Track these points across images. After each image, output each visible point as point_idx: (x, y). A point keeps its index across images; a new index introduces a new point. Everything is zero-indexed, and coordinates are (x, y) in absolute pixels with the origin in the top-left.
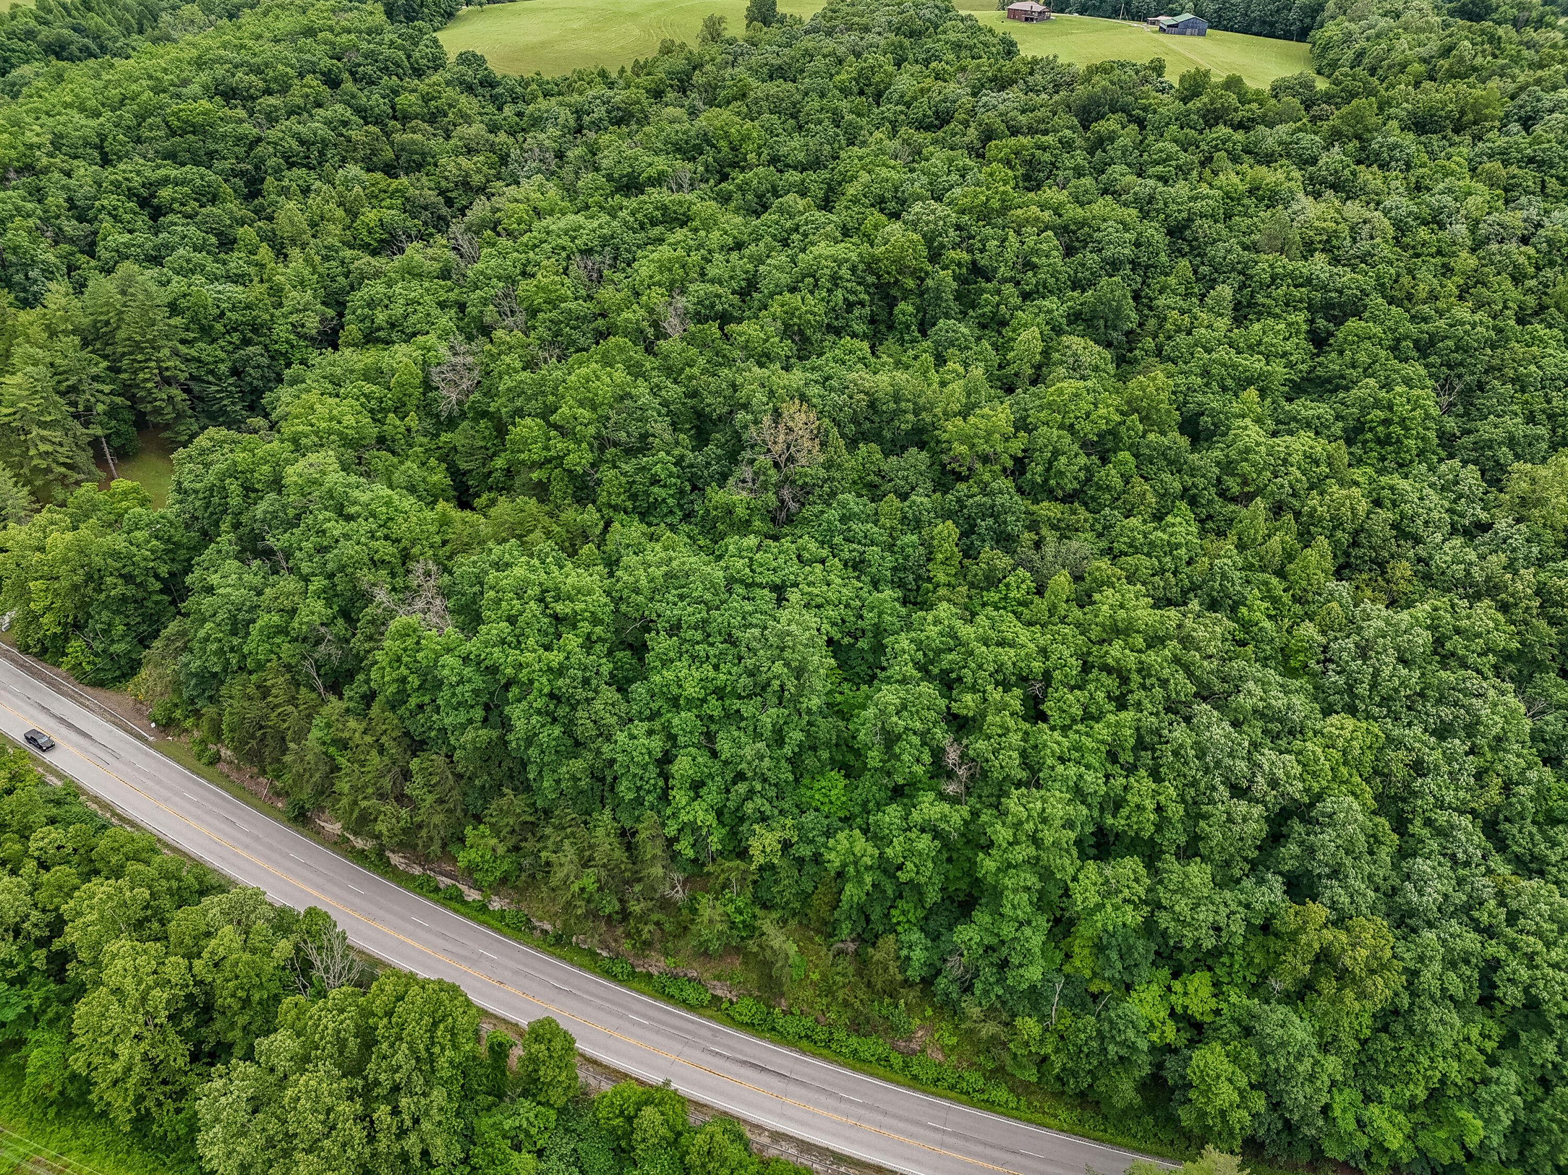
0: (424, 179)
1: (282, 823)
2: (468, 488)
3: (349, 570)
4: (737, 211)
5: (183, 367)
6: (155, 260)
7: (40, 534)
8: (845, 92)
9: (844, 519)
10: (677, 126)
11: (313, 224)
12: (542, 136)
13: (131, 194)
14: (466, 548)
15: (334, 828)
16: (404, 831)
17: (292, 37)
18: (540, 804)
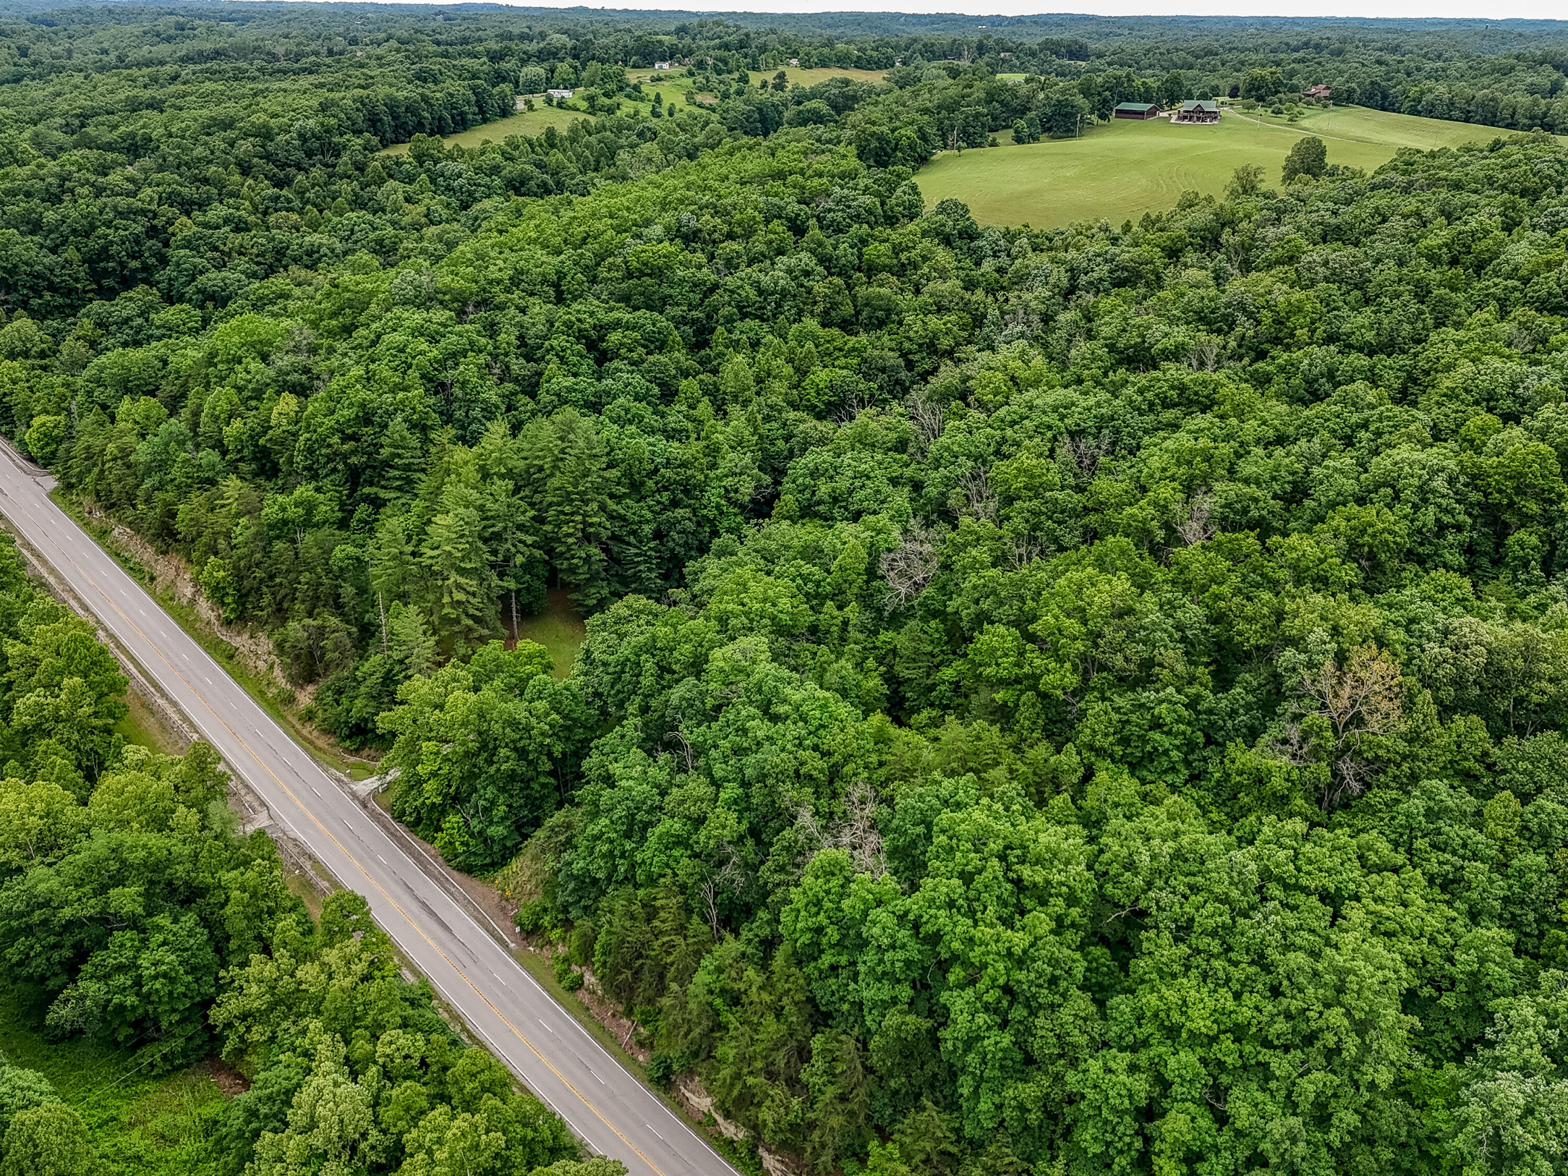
0: (886, 338)
1: (642, 1082)
2: (904, 699)
3: (770, 781)
4: (1278, 396)
5: (608, 525)
6: (594, 406)
7: (442, 690)
8: (1433, 259)
9: (1431, 815)
10: (1201, 291)
11: (759, 381)
12: (1027, 296)
13: (581, 336)
14: (907, 775)
15: (703, 1103)
16: (793, 1127)
17: (760, 179)
18: (968, 1131)
